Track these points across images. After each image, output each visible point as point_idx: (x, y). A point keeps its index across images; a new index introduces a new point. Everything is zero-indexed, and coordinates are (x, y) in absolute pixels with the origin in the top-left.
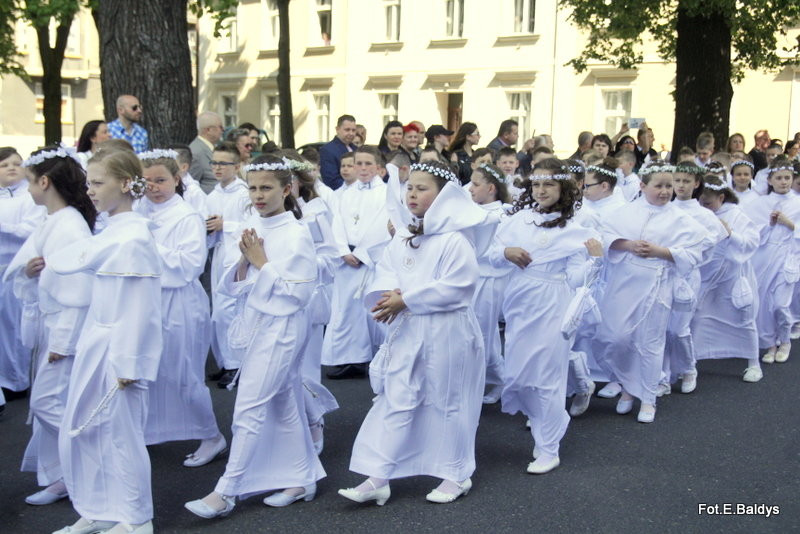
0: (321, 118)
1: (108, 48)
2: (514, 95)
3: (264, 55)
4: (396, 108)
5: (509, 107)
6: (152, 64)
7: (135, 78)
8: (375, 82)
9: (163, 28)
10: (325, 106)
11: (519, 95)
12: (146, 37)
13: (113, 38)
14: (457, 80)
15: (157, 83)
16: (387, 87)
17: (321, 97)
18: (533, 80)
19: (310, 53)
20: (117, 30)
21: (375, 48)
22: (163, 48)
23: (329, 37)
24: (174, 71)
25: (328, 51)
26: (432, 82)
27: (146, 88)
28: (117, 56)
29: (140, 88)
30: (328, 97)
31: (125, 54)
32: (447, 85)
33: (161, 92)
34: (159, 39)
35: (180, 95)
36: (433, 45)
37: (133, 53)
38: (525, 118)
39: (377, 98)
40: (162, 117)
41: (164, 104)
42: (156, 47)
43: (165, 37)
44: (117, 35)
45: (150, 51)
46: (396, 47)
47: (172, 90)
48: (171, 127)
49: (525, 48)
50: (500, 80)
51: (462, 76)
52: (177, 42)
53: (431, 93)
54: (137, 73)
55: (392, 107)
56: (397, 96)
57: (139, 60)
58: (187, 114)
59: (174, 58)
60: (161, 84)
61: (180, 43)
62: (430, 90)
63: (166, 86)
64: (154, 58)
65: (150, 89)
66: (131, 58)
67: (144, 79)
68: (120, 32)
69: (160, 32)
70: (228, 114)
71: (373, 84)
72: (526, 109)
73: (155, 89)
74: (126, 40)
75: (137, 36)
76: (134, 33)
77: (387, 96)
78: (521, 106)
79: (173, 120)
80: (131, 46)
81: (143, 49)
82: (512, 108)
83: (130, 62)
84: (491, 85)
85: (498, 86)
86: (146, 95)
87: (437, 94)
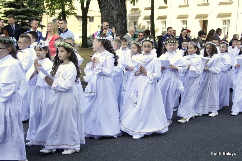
0: (163, 28)
1: (103, 8)
2: (224, 20)
3: (146, 9)
4: (187, 25)
5: (223, 24)
6: (115, 13)
7: (110, 17)
8: (180, 17)
9: (119, 2)
10: (164, 24)
11: (226, 20)
12: (114, 5)
13: (105, 5)
14: (206, 16)
15: (117, 18)
16: (184, 19)
17: (163, 22)
18: (231, 16)
19: (160, 8)
20: (106, 3)
21: (180, 6)
22: (118, 8)
23: (166, 3)
24: (121, 14)
25: (166, 7)
26: (198, 17)
27: (113, 19)
28: (106, 11)
29: (112, 20)
30: (165, 22)
31: (108, 10)
32: (203, 17)
33: (118, 20)
34: (117, 6)
35: (123, 22)
36: (199, 5)
37: (110, 10)
38: (228, 28)
39: (181, 22)
40: (118, 28)
41: (118, 24)
42: (117, 8)
43: (119, 5)
44: (106, 4)
45: (115, 9)
46: (187, 6)
47: (121, 20)
48: (120, 31)
49: (228, 6)
50: (220, 16)
51: (208, 15)
52: (122, 6)
53: (198, 20)
54: (111, 15)
55: (185, 25)
56: (187, 21)
57: (112, 12)
58: (125, 27)
59: (122, 11)
60: (118, 18)
61: (123, 6)
62: (197, 19)
63: (119, 19)
64: (116, 11)
65: (114, 20)
66: (110, 11)
67: (113, 17)
68: (107, 4)
69: (118, 3)
70: (135, 27)
71: (179, 17)
72: (228, 25)
73: (116, 20)
74: (108, 6)
75: (111, 5)
76: (110, 4)
77: (184, 21)
78: (227, 24)
79: (121, 28)
80: (110, 8)
81: (113, 8)
82: (224, 24)
83: (109, 12)
84: (217, 17)
85: (219, 18)
86: (113, 21)
87: (199, 20)
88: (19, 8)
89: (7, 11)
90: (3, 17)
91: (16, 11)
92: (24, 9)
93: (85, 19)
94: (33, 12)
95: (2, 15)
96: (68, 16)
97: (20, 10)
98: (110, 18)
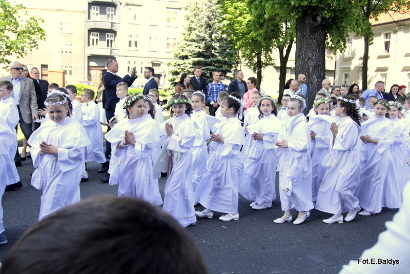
1: (298, 58)
6: (312, 64)
7: (306, 68)
10: (384, 78)
12: (310, 55)
13: (300, 55)
17: (382, 74)
19: (380, 57)
20: (301, 53)
22: (316, 58)
23: (388, 51)
24: (319, 66)
25: (388, 57)
28: (301, 61)
31: (303, 60)
33: (314, 73)
34: (315, 55)
37: (306, 60)
40: (314, 81)
41: (315, 77)
42: (314, 58)
45: (311, 59)
47: (318, 72)
48: (317, 85)
59: (319, 62)
60: (314, 70)
61: (322, 56)
63: (316, 71)
64: (312, 62)
65: (310, 72)
67: (309, 68)
73: (312, 72)
74: (304, 56)
76: (306, 54)
79: (318, 82)
80: (305, 58)
81: (309, 58)
83: (305, 63)
86: (309, 74)
88: (209, 58)
91: (205, 62)
92: (213, 59)
97: (210, 60)
98: (305, 70)
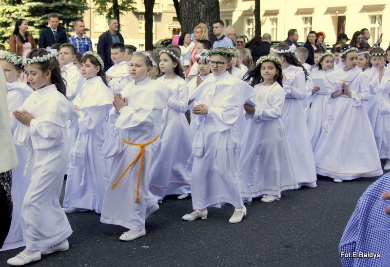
0: (273, 29)
2: (373, 16)
4: (311, 24)
6: (202, 7)
8: (300, 11)
10: (275, 24)
11: (375, 16)
14: (343, 9)
17: (273, 19)
18: (384, 9)
26: (330, 11)
30: (277, 19)
32: (337, 12)
38: (378, 28)
39: (301, 19)
47: (211, 17)
50: (365, 9)
51: (345, 7)
53: (329, 16)
55: (309, 24)
56: (311, 18)
62: (329, 14)
63: (208, 17)
65: (201, 18)
67: (199, 13)
72: (379, 23)
73: (203, 18)
77: (306, 18)
78: (377, 22)
82: (372, 23)
84: (360, 12)
85: (364, 12)
86: (199, 20)
87: (332, 17)
88: (51, 2)
89: (33, 7)
90: (26, 16)
91: (47, 8)
92: (57, 4)
93: (149, 17)
94: (72, 7)
95: (25, 14)
96: (122, 13)
97: (52, 5)
98: (194, 16)
